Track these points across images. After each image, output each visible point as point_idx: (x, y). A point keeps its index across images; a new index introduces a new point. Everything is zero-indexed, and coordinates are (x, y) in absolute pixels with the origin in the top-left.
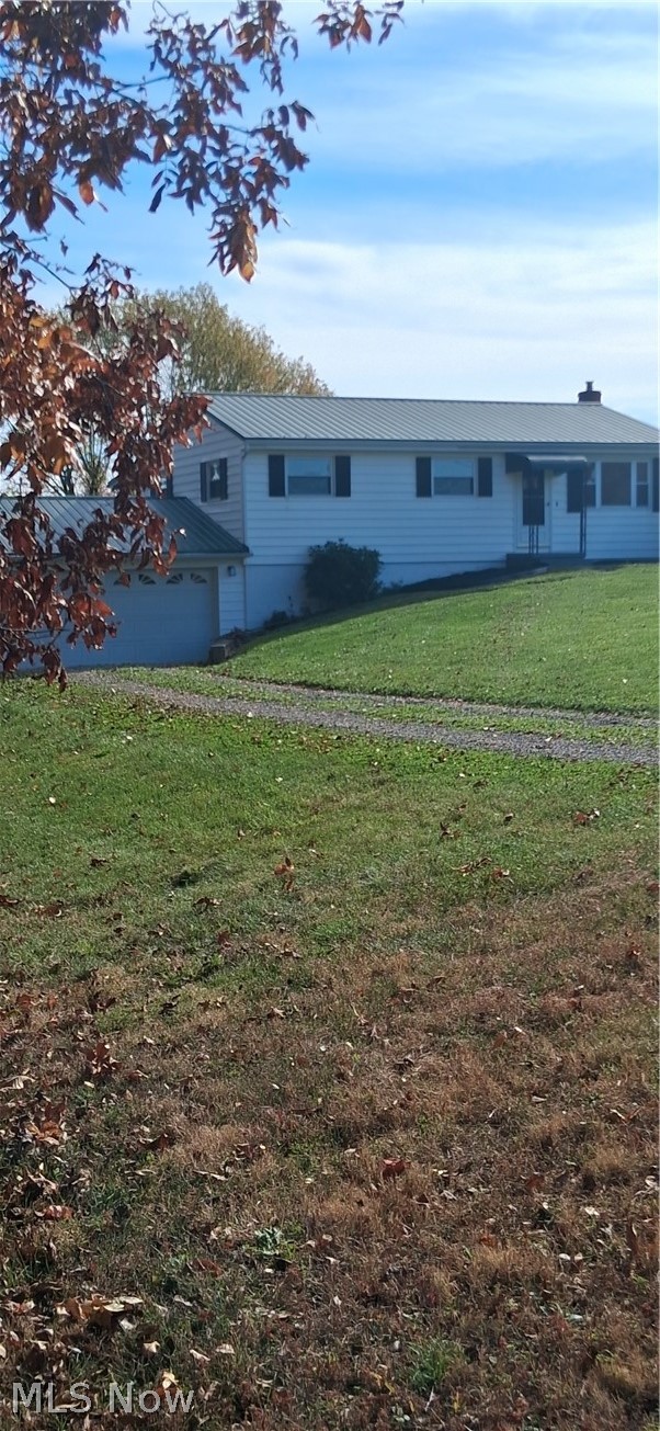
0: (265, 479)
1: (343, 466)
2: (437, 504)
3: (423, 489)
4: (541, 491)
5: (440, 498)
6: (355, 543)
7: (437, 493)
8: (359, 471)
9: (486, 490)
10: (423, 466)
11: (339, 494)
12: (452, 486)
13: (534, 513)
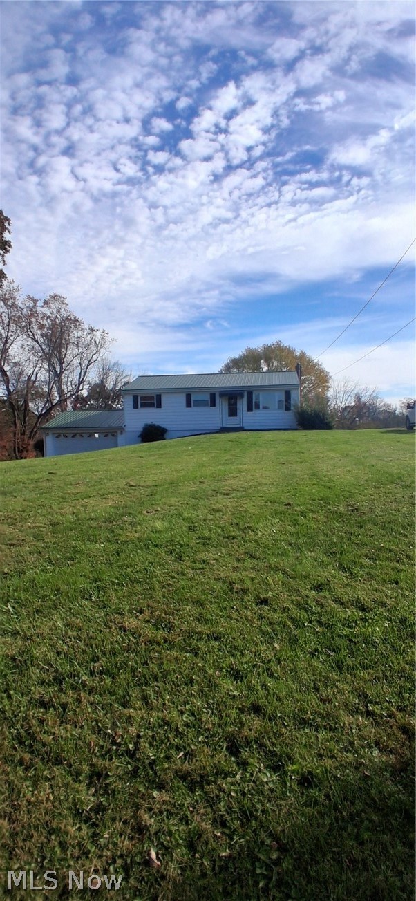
0: (132, 403)
1: (159, 397)
2: (194, 409)
3: (189, 404)
4: (236, 404)
5: (195, 408)
6: (163, 426)
7: (194, 406)
8: (165, 400)
9: (213, 404)
10: (188, 397)
11: (157, 407)
12: (200, 403)
13: (233, 412)
